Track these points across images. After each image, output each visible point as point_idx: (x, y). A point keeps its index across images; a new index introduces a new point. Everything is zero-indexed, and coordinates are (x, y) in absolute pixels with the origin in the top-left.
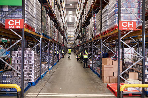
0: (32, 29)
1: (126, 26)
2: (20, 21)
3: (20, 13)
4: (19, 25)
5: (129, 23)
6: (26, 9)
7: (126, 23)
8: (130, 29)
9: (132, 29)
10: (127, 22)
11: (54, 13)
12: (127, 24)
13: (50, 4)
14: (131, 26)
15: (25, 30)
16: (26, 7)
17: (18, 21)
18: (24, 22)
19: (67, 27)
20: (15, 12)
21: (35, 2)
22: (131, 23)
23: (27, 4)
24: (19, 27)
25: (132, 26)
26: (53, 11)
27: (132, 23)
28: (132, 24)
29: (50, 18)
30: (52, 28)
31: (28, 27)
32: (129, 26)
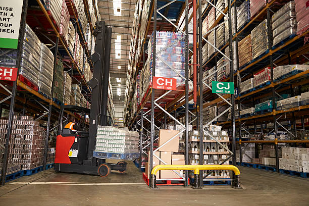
0: (33, 86)
1: (163, 84)
2: (11, 70)
3: (14, 60)
4: (11, 75)
5: (166, 80)
6: (23, 55)
7: (163, 80)
8: (168, 88)
9: (171, 88)
10: (165, 79)
11: (82, 73)
12: (164, 82)
13: (73, 58)
14: (169, 84)
15: (19, 83)
16: (23, 53)
17: (8, 70)
18: (18, 73)
19: (112, 103)
20: (7, 57)
21: (42, 49)
22: (169, 80)
23: (26, 48)
24: (9, 79)
25: (171, 85)
26: (80, 70)
27: (171, 80)
28: (171, 82)
29: (73, 79)
30: (77, 96)
31: (25, 81)
32: (166, 84)
